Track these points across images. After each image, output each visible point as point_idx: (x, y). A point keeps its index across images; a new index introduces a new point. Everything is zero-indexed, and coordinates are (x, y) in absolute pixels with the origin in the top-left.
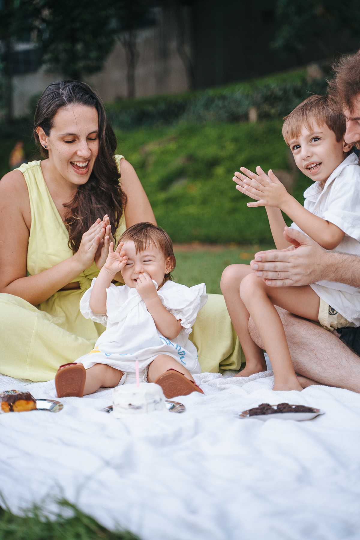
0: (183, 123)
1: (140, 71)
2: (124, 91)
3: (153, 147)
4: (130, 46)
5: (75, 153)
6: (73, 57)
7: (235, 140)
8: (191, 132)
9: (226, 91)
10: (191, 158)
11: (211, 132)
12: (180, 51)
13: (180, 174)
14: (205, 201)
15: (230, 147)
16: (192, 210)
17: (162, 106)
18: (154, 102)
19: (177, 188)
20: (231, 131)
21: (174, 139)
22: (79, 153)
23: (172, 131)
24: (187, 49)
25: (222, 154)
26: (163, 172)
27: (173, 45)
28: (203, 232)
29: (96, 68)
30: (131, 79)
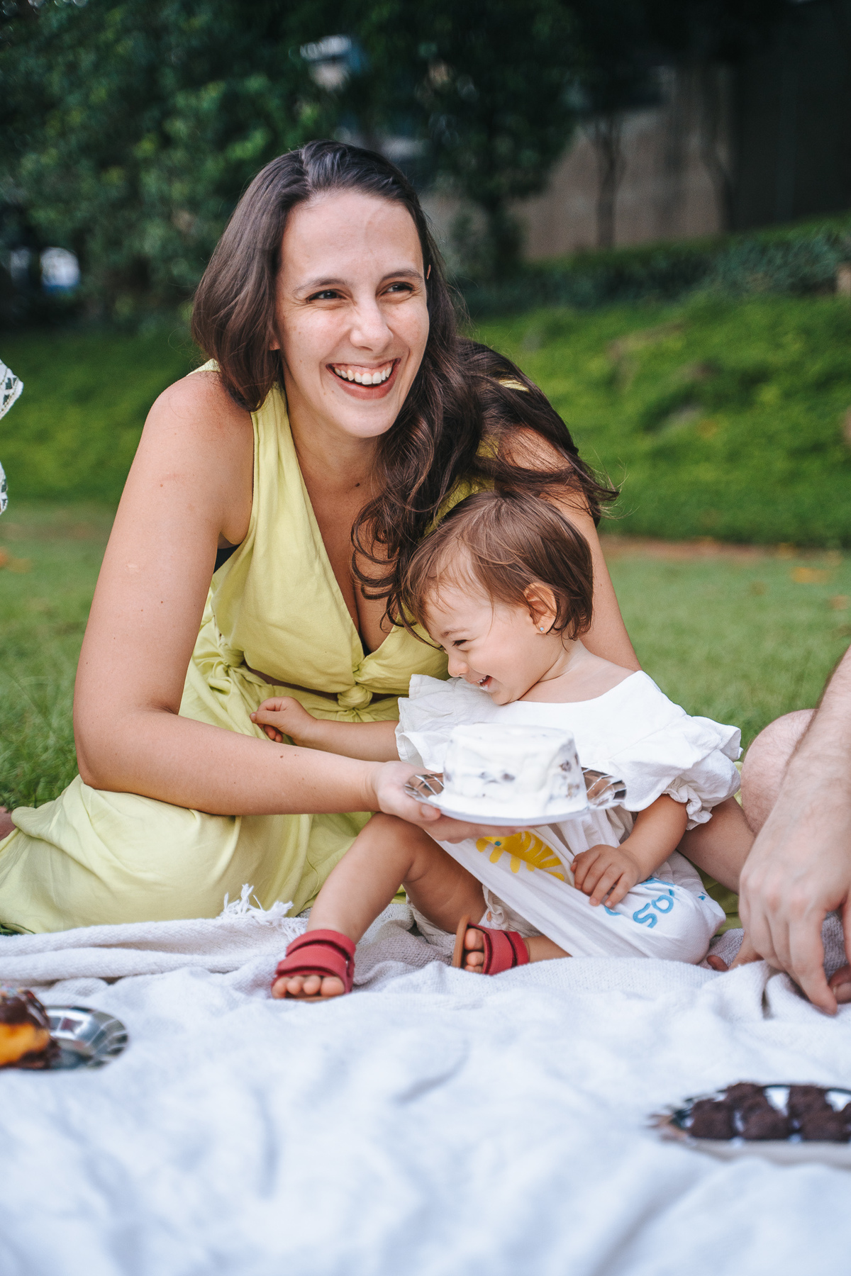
0: (699, 297)
1: (626, 196)
2: (590, 235)
3: (635, 344)
4: (608, 147)
5: (347, 336)
6: (490, 164)
7: (806, 332)
8: (714, 314)
9: (793, 234)
10: (711, 368)
11: (756, 315)
12: (708, 156)
13: (685, 399)
14: (734, 456)
15: (794, 347)
16: (706, 473)
17: (662, 264)
18: (644, 257)
19: (679, 427)
20: (798, 313)
21: (678, 327)
22: (356, 337)
23: (675, 313)
24: (723, 153)
25: (776, 358)
26: (651, 394)
27: (695, 142)
28: (723, 519)
29: (534, 186)
30: (606, 211)
